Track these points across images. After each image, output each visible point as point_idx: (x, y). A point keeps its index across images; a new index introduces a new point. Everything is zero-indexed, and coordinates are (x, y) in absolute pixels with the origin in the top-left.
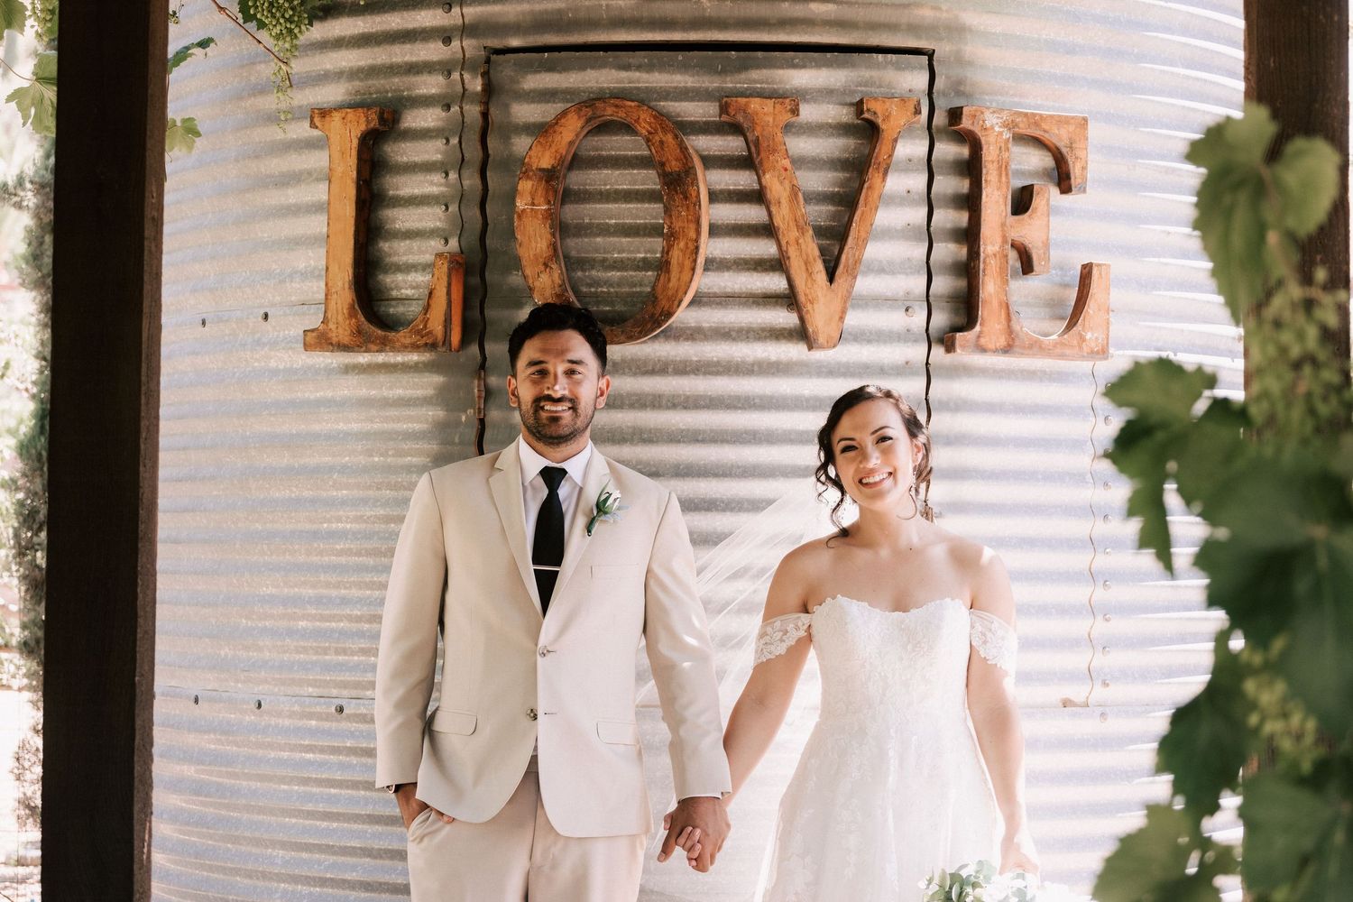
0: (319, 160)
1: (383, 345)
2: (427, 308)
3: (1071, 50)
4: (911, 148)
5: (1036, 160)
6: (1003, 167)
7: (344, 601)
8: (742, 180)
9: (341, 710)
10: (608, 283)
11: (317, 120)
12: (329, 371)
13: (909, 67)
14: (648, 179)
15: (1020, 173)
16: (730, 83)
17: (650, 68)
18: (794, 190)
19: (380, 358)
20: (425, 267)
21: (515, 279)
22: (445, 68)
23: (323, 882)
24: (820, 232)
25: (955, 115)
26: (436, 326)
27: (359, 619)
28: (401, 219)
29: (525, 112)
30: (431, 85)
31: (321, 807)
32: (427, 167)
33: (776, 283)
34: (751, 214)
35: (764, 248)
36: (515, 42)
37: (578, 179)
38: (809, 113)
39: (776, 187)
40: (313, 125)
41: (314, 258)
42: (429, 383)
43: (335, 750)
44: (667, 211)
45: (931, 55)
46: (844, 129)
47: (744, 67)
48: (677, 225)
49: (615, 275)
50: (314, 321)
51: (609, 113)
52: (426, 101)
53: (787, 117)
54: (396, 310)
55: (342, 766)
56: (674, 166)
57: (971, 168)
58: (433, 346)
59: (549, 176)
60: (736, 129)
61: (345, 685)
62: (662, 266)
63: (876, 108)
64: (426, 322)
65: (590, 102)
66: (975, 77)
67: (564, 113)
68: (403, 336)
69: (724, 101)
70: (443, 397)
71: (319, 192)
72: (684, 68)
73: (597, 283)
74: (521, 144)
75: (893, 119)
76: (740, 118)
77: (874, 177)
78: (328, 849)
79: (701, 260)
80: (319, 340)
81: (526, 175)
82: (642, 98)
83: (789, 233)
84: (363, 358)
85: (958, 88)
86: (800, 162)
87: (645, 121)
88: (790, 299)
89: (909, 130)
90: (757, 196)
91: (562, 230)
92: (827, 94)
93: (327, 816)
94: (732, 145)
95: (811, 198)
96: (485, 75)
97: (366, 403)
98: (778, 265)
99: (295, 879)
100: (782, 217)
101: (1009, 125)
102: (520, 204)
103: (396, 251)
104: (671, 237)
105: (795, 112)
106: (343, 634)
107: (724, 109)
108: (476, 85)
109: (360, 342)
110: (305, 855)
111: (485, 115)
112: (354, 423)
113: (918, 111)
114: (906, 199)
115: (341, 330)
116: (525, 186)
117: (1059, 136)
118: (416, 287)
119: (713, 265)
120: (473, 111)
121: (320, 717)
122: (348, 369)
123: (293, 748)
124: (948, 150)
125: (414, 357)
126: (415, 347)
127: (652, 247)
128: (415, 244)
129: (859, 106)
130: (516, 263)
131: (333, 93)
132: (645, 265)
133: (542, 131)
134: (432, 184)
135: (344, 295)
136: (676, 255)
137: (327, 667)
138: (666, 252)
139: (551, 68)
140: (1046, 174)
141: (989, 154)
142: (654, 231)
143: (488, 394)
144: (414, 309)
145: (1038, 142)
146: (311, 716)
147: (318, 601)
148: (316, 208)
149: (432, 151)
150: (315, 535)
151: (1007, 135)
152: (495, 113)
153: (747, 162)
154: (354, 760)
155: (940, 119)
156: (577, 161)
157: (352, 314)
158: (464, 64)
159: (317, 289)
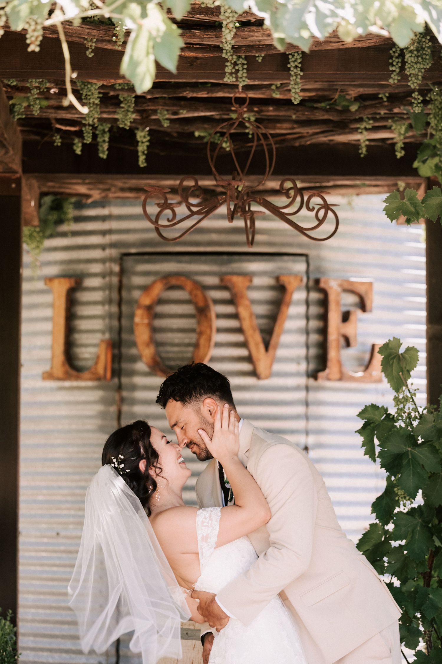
0: (48, 298)
1: (77, 378)
2: (96, 363)
3: (366, 252)
4: (299, 295)
5: (351, 299)
6: (338, 303)
7: (60, 488)
8: (229, 309)
9: (58, 534)
10: (173, 352)
11: (48, 282)
12: (52, 389)
13: (298, 261)
14: (188, 309)
15: (345, 305)
16: (225, 269)
17: (190, 262)
18: (251, 315)
19: (75, 383)
20: (95, 345)
21: (133, 351)
22: (103, 261)
23: (51, 608)
24: (262, 331)
25: (317, 281)
26: (100, 370)
27: (66, 495)
28: (82, 324)
29: (137, 280)
30: (96, 268)
31: (50, 576)
32: (95, 303)
33: (243, 352)
34: (233, 323)
35: (238, 338)
36: (133, 251)
37: (160, 309)
38: (257, 281)
39: (243, 312)
40: (46, 284)
41: (47, 340)
42: (98, 394)
43: (55, 551)
44: (199, 323)
45: (306, 256)
46: (271, 288)
47: (230, 262)
48: (203, 328)
49: (176, 349)
50: (47, 368)
51: (174, 281)
52: (95, 275)
53: (247, 284)
54: (81, 363)
55: (60, 558)
56: (201, 304)
57: (324, 303)
58: (99, 379)
59: (149, 308)
60: (226, 288)
61: (59, 523)
62: (196, 346)
63: (285, 280)
64: (96, 369)
65: (166, 277)
66: (326, 265)
67: (154, 283)
68: (86, 375)
69: (222, 276)
70: (104, 401)
71: (48, 312)
72: (205, 262)
73: (168, 352)
74: (136, 294)
75: (291, 283)
76: (228, 284)
77: (284, 308)
78: (53, 594)
79: (212, 343)
80: (49, 376)
81: (139, 307)
82: (187, 275)
83: (249, 332)
84: (67, 384)
85: (319, 270)
86: (254, 302)
87: (189, 285)
88: (249, 359)
89: (298, 289)
90: (235, 316)
91: (154, 330)
92: (264, 273)
93: (53, 580)
94: (224, 295)
95: (259, 317)
96: (121, 265)
97: (68, 403)
98: (244, 345)
99: (37, 607)
100: (246, 325)
101: (341, 285)
102: (137, 320)
103: (80, 338)
104: (200, 334)
105: (251, 281)
106: (60, 502)
107: (222, 280)
108: (116, 268)
109: (67, 377)
110: (42, 597)
111: (120, 282)
112: (63, 411)
113: (301, 280)
114: (297, 317)
115: (59, 371)
116: (139, 312)
117: (362, 290)
118: (90, 353)
119: (218, 345)
120: (115, 280)
121: (48, 537)
122: (61, 389)
123: (37, 551)
124: (314, 296)
125: (90, 384)
126: (91, 379)
127: (192, 338)
128: (90, 336)
129: (277, 279)
130: (134, 344)
131: (53, 270)
132: (188, 345)
133: (146, 289)
134: (98, 310)
135: (60, 357)
136: (202, 341)
137: (52, 516)
138: (198, 340)
139: (148, 262)
140: (356, 305)
141: (332, 298)
142: (193, 330)
143: (122, 400)
144: (90, 363)
145: (352, 292)
146: (44, 537)
147: (48, 488)
148: (46, 319)
149: (98, 296)
150: (46, 460)
151: (339, 289)
152: (125, 281)
153: (231, 302)
154: (64, 555)
155: (311, 283)
156: (161, 301)
157: (63, 365)
158: (111, 260)
159: (47, 354)
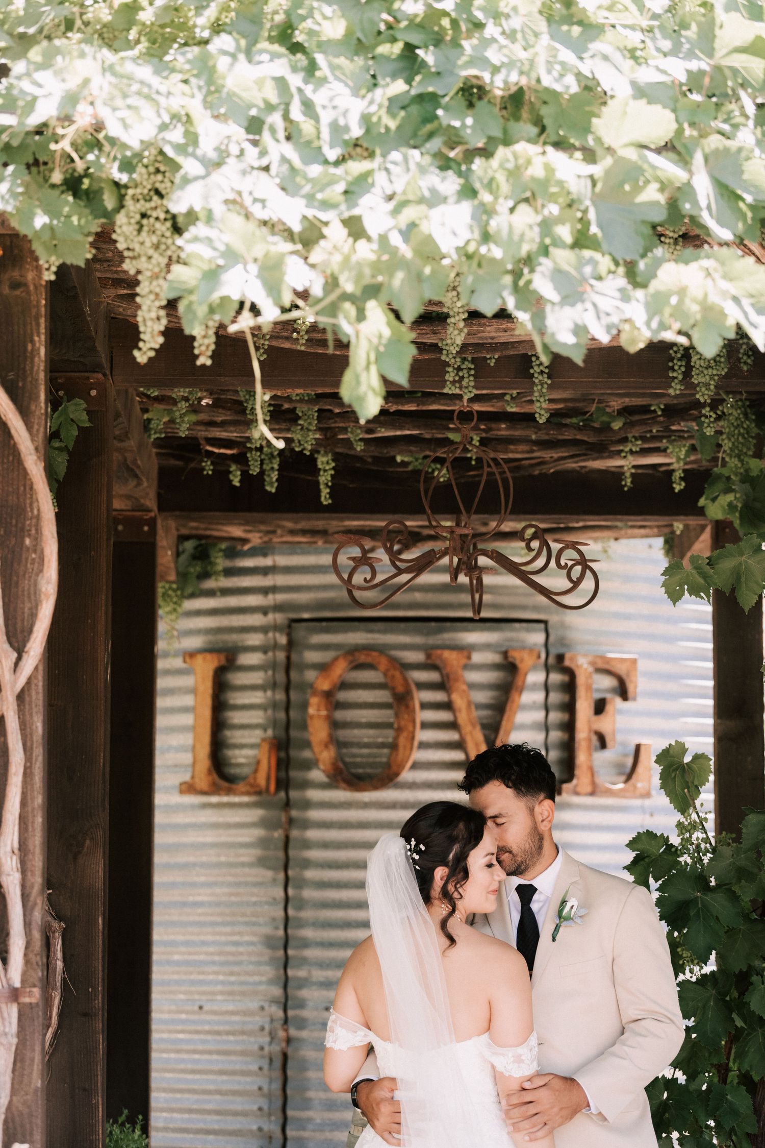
0: (188, 681)
1: (229, 792)
2: (256, 771)
3: (628, 617)
4: (536, 677)
5: (607, 682)
6: (589, 688)
7: (204, 943)
8: (439, 696)
9: (201, 1008)
10: (362, 756)
11: (188, 659)
12: (193, 807)
13: (534, 630)
14: (383, 696)
15: (598, 690)
16: (432, 640)
17: (385, 632)
18: (469, 703)
19: (225, 799)
20: (252, 746)
21: (307, 754)
22: (264, 630)
23: (190, 1111)
24: (484, 727)
25: (560, 658)
26: (261, 780)
27: (212, 954)
28: (236, 717)
29: (311, 656)
30: (255, 639)
31: (189, 1066)
32: (253, 688)
33: (458, 756)
34: (443, 716)
35: (451, 736)
36: (306, 616)
37: (344, 696)
38: (478, 657)
39: (459, 701)
40: (185, 661)
41: (187, 739)
42: (257, 814)
43: (197, 1032)
44: (397, 715)
45: (545, 622)
46: (496, 667)
47: (440, 631)
48: (403, 723)
49: (365, 751)
50: (187, 777)
51: (362, 658)
52: (253, 649)
53: (464, 661)
54: (233, 771)
55: (204, 1042)
56: (400, 689)
57: (570, 688)
58: (259, 793)
59: (328, 695)
60: (434, 667)
61: (204, 993)
62: (394, 746)
63: (515, 655)
64: (255, 779)
65: (352, 651)
66: (572, 635)
67: (336, 659)
68: (241, 787)
69: (428, 650)
70: (264, 823)
71: (188, 700)
72: (405, 632)
73: (354, 756)
74: (310, 675)
75: (525, 660)
76: (438, 662)
77: (514, 695)
78: (194, 1092)
79: (416, 743)
80: (188, 788)
81: (315, 693)
82: (381, 649)
83: (467, 728)
84: (214, 799)
85: (562, 642)
86: (472, 686)
87: (383, 663)
89: (534, 668)
90: (447, 706)
91: (335, 725)
92: (487, 647)
93: (193, 1072)
94: (432, 676)
95: (479, 706)
96: (289, 635)
97: (215, 826)
98: (459, 745)
99: (172, 1110)
100: (462, 718)
101: (592, 663)
102: (311, 711)
103: (235, 736)
104: (399, 730)
105: (469, 658)
106: (203, 963)
107: (428, 656)
108: (283, 640)
109: (214, 790)
110: (178, 1096)
111: (288, 658)
112: (209, 837)
113: (539, 657)
114: (532, 707)
115: (203, 782)
116: (314, 701)
117: (621, 669)
118: (247, 757)
119: (424, 745)
120: (281, 656)
121: (187, 1012)
122: (205, 806)
123: (170, 1032)
124: (556, 678)
125: (246, 799)
126: (248, 793)
127: (388, 735)
128: (246, 732)
129: (505, 654)
130: (307, 744)
131: (195, 642)
132: (383, 745)
133: (323, 668)
134: (257, 697)
135: (204, 762)
136: (402, 741)
137: (193, 983)
138: (396, 738)
139: (327, 631)
140: (613, 690)
141: (581, 680)
142: (389, 726)
143: (291, 821)
144: (246, 771)
145: (608, 672)
146: (182, 1012)
147: (186, 943)
148: (185, 710)
149: (257, 678)
150: (184, 904)
151: (591, 669)
152: (294, 657)
153: (441, 686)
154: (209, 1037)
155: (551, 660)
156: (344, 686)
157: (209, 773)
158: (276, 628)
159: (187, 758)
